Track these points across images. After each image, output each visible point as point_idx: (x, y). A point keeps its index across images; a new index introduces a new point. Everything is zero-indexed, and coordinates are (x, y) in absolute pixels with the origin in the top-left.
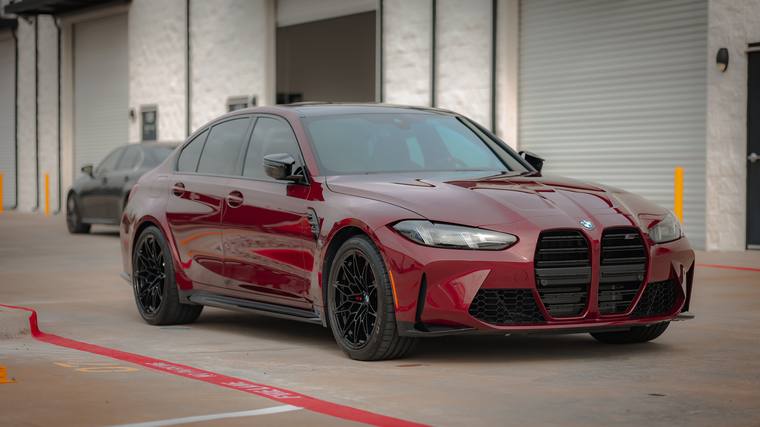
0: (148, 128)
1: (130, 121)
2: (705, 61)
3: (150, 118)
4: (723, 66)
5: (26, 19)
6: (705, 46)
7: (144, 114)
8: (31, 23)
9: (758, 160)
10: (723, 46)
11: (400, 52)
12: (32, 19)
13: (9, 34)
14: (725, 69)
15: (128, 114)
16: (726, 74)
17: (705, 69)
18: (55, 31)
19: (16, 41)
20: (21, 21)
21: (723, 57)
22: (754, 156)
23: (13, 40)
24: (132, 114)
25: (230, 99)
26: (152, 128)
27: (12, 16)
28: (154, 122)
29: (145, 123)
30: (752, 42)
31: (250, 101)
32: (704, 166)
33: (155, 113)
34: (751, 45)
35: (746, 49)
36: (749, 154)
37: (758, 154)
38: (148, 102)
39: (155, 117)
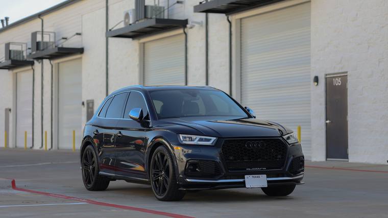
0: (90, 110)
1: (83, 106)
2: (310, 81)
3: (91, 105)
4: (316, 83)
5: (38, 61)
7: (88, 104)
8: (39, 63)
10: (317, 75)
12: (40, 61)
13: (30, 67)
14: (317, 84)
15: (81, 103)
16: (318, 87)
17: (310, 84)
18: (50, 66)
19: (34, 70)
20: (35, 62)
21: (316, 79)
22: (328, 122)
23: (32, 71)
24: (83, 104)
26: (92, 110)
27: (32, 60)
28: (93, 108)
29: (88, 107)
30: (327, 73)
32: (310, 125)
33: (93, 103)
34: (326, 75)
36: (327, 120)
37: (330, 120)
38: (90, 98)
39: (93, 105)
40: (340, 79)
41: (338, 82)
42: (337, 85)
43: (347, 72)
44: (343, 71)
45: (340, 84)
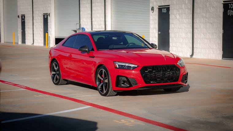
0: (23, 20)
1: (18, 18)
2: (149, 9)
4: (153, 11)
6: (149, 6)
7: (22, 17)
9: (160, 34)
10: (153, 6)
11: (84, 4)
15: (17, 16)
16: (153, 13)
17: (149, 11)
21: (153, 9)
22: (160, 33)
25: (44, 14)
26: (24, 20)
28: (24, 19)
29: (22, 19)
30: (160, 5)
31: (48, 14)
32: (149, 34)
33: (24, 16)
35: (158, 7)
38: (23, 13)
39: (25, 17)
40: (166, 9)
41: (164, 11)
42: (164, 12)
43: (169, 5)
44: (167, 4)
45: (166, 12)
